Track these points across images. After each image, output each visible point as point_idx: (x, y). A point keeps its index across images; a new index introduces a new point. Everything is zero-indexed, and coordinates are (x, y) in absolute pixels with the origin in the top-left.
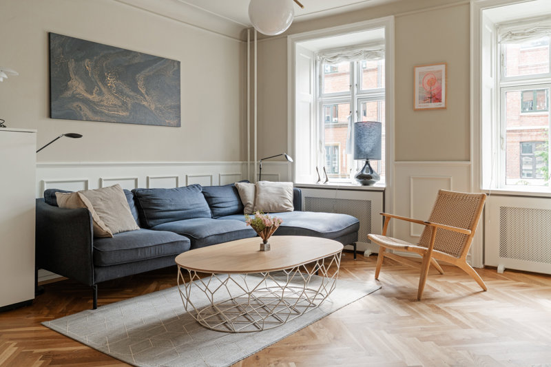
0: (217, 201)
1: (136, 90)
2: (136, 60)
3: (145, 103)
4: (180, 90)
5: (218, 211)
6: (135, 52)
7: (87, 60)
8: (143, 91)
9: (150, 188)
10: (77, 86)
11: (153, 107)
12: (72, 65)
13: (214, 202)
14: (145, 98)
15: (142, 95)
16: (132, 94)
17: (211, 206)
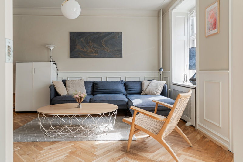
0: (130, 88)
1: (101, 46)
2: (101, 35)
3: (105, 50)
4: (122, 43)
5: (129, 92)
6: (101, 32)
7: (82, 38)
8: (104, 46)
9: (102, 81)
10: (79, 47)
11: (109, 51)
12: (77, 41)
13: (128, 88)
14: (105, 48)
15: (104, 47)
16: (99, 47)
17: (126, 90)
